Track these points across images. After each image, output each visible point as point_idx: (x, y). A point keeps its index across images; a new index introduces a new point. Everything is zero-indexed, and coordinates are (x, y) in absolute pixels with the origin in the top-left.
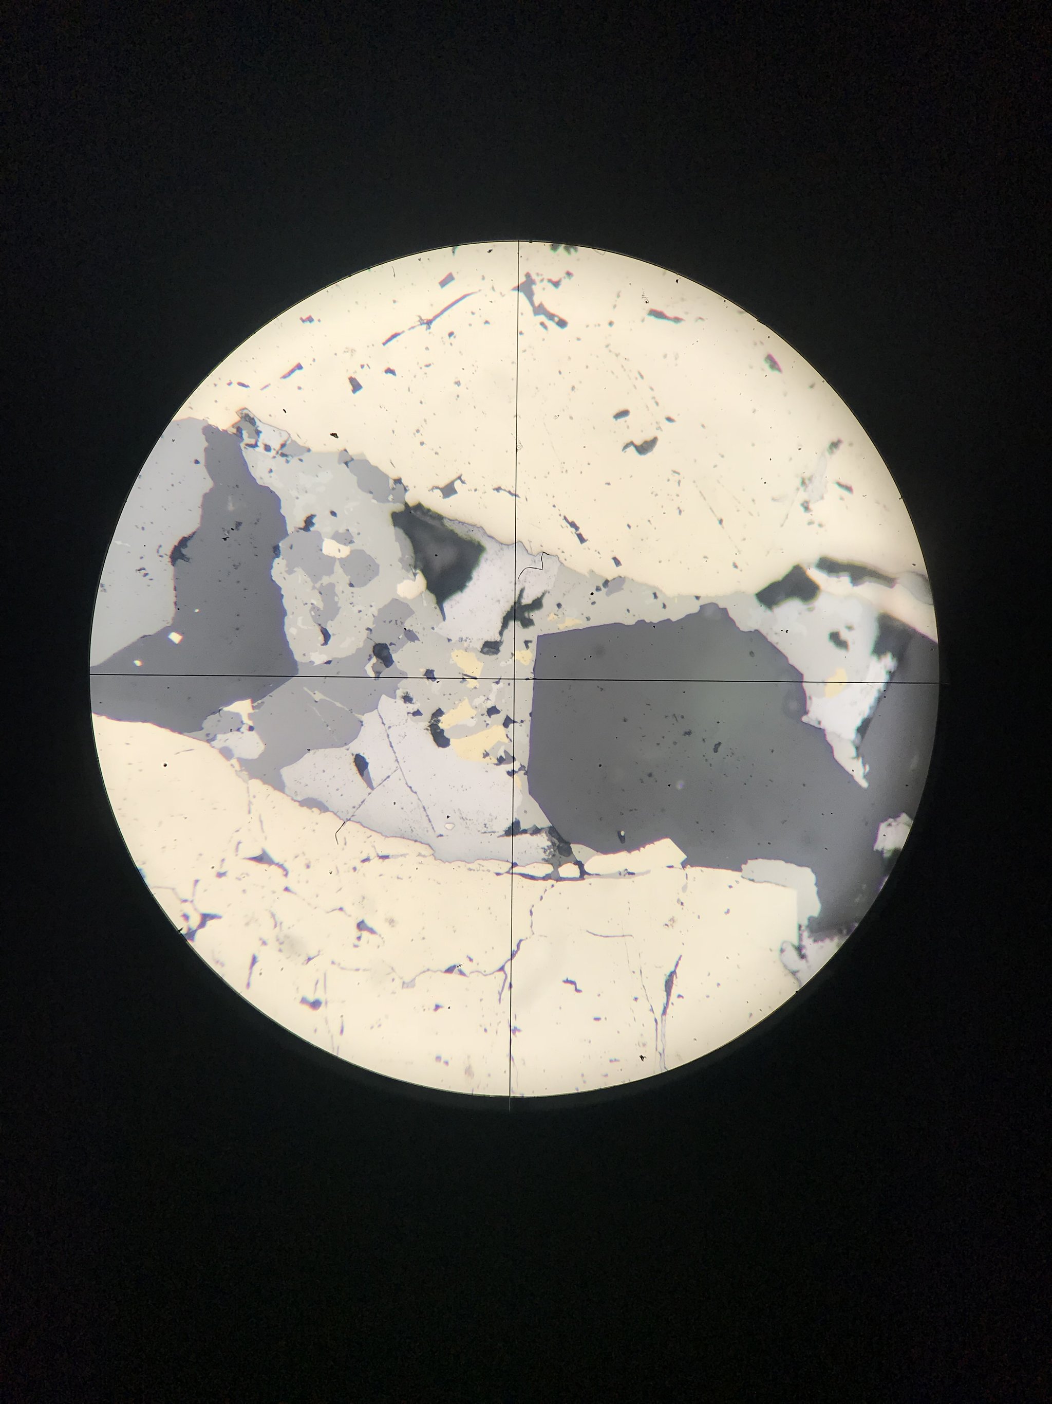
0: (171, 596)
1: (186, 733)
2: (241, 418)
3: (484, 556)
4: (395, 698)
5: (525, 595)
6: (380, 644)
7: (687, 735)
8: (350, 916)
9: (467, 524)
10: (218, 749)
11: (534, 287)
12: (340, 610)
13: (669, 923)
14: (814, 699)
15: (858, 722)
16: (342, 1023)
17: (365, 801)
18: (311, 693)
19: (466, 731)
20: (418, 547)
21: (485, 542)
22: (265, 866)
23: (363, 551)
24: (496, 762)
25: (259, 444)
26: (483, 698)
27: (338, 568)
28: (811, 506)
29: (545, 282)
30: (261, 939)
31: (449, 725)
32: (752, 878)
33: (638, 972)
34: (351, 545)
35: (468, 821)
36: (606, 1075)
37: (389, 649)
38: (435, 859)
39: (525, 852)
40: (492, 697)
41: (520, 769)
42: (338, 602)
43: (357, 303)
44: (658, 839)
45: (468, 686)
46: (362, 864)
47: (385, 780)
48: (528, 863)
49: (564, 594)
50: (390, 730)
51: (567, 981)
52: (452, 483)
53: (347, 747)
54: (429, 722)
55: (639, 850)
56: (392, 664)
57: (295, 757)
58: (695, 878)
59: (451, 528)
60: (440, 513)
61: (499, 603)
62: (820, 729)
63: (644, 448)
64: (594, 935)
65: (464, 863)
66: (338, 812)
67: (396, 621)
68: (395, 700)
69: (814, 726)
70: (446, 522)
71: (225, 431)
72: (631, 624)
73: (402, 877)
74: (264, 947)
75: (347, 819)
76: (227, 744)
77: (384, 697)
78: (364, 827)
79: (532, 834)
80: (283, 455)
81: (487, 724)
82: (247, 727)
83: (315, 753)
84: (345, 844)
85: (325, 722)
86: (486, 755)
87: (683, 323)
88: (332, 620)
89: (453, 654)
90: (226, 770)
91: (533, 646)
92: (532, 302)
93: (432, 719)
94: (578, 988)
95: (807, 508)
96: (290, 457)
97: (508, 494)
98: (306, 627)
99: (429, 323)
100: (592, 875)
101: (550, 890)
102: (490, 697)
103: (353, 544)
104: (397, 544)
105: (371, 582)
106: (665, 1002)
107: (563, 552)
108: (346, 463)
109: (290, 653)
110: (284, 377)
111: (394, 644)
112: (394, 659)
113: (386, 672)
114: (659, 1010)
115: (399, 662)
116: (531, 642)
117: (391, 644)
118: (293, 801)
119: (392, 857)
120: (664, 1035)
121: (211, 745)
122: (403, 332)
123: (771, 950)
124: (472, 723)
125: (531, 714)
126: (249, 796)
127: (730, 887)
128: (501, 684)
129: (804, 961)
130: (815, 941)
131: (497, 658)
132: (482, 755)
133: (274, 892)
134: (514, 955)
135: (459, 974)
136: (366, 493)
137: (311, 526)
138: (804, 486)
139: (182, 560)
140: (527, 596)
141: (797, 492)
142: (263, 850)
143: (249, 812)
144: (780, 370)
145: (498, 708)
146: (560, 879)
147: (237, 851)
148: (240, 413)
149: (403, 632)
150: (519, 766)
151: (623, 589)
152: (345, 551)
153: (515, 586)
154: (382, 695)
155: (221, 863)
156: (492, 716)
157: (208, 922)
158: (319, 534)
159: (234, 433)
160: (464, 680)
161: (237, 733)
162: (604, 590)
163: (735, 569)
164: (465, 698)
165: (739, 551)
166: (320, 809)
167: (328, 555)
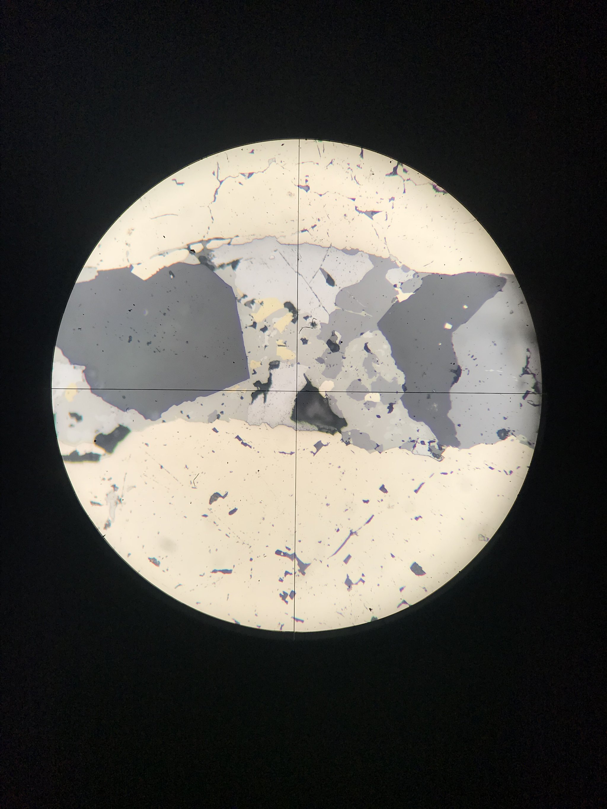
0: (456, 348)
1: (431, 274)
2: (442, 455)
3: (290, 415)
4: (321, 324)
5: (263, 399)
6: (337, 352)
7: (149, 341)
8: (315, 193)
9: (304, 430)
11: (299, 568)
12: (362, 365)
13: (131, 231)
14: (81, 380)
17: (323, 261)
18: (367, 314)
19: (278, 314)
20: (328, 410)
21: (293, 423)
22: (369, 210)
23: (357, 400)
24: (255, 301)
25: (428, 444)
26: (272, 335)
27: (369, 387)
28: (112, 488)
29: (293, 572)
30: (361, 168)
31: (287, 316)
32: (91, 269)
35: (262, 263)
37: (331, 350)
38: (275, 236)
39: (225, 253)
40: (267, 338)
42: (365, 368)
44: (150, 278)
45: (282, 340)
46: (316, 224)
47: (315, 275)
48: (221, 247)
49: (241, 405)
50: (319, 304)
51: (182, 184)
52: (318, 451)
53: (341, 289)
54: (298, 314)
55: (160, 269)
56: (327, 342)
57: (368, 275)
58: (123, 261)
62: (74, 364)
63: (215, 497)
64: (173, 214)
65: (259, 237)
66: (337, 251)
67: (330, 367)
68: (321, 322)
69: (78, 365)
70: (317, 429)
71: (448, 446)
72: (198, 398)
73: (292, 222)
74: (358, 164)
75: (331, 248)
76: (406, 274)
77: (327, 322)
78: (320, 246)
79: (224, 264)
80: (413, 441)
81: (265, 321)
82: (398, 286)
83: (358, 281)
84: (328, 233)
85: (356, 300)
86: (262, 303)
87: (212, 571)
88: (366, 358)
90: (404, 259)
91: (251, 372)
92: (298, 560)
94: (175, 182)
95: (114, 486)
97: (286, 452)
98: (379, 350)
99: (352, 533)
100: (183, 248)
101: (205, 234)
102: (268, 336)
103: (364, 403)
104: (340, 410)
105: (350, 385)
107: (247, 428)
108: (378, 446)
109: (384, 334)
110: (423, 484)
111: (328, 353)
112: (327, 345)
113: (329, 337)
115: (324, 344)
116: (253, 374)
117: (330, 353)
118: (363, 251)
119: (299, 231)
121: (415, 271)
122: (364, 525)
124: (275, 320)
125: (242, 332)
126: (387, 248)
127: (101, 261)
128: (264, 346)
131: (269, 360)
132: (264, 303)
133: (360, 196)
134: (216, 192)
135: (245, 173)
136: (364, 433)
137: (389, 406)
138: (119, 499)
139: (455, 370)
140: (261, 399)
141: (122, 494)
142: (372, 219)
143: (385, 238)
144: (149, 559)
145: (262, 332)
146: (201, 242)
147: (386, 215)
148: (442, 458)
149: (325, 362)
150: (241, 301)
151: (208, 416)
152: (368, 397)
153: (269, 404)
154: (329, 323)
155: (394, 206)
156: (264, 326)
157: (392, 171)
158: (384, 404)
159: (443, 446)
160: (285, 343)
161: (402, 282)
162: (219, 413)
163: (147, 443)
164: (282, 333)
165: (147, 453)
166: (347, 250)
167: (376, 394)
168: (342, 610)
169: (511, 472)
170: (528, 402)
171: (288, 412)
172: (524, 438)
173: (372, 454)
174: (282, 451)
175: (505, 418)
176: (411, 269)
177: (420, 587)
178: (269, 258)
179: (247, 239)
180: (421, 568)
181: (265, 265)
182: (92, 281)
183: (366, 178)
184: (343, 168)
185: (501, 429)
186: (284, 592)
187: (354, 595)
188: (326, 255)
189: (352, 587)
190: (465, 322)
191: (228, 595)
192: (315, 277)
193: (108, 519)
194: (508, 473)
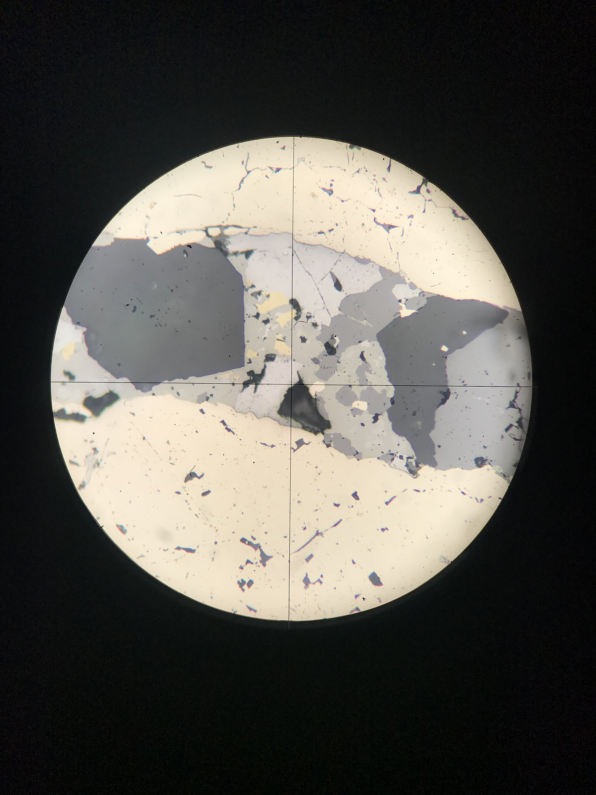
0: (448, 371)
1: (436, 295)
2: (417, 473)
3: (278, 409)
4: (322, 325)
5: (254, 389)
6: (333, 355)
7: (153, 315)
8: (338, 198)
12: (355, 372)
13: (154, 205)
14: (81, 341)
17: (334, 264)
18: (368, 324)
19: (281, 309)
20: (315, 410)
21: (278, 416)
22: (388, 223)
24: (262, 293)
25: (406, 459)
26: (273, 329)
27: (358, 395)
28: (93, 451)
29: (254, 563)
30: (386, 181)
31: (290, 312)
32: (108, 234)
34: (353, 408)
37: (327, 352)
38: (292, 233)
39: (241, 242)
40: (267, 330)
44: (164, 254)
45: (281, 335)
46: (333, 228)
48: (238, 235)
49: (231, 391)
50: (324, 306)
51: (210, 167)
52: (298, 447)
53: (347, 295)
54: (301, 313)
55: (175, 246)
56: (325, 344)
57: (375, 288)
58: (141, 232)
59: (298, 423)
61: (268, 383)
62: (76, 325)
63: (191, 476)
64: (196, 195)
65: (275, 232)
66: (349, 257)
67: (324, 369)
68: (322, 324)
69: (79, 325)
70: (301, 426)
71: (425, 464)
72: (191, 377)
73: (310, 222)
74: (384, 177)
75: (344, 254)
76: (413, 291)
77: (328, 325)
78: (333, 250)
79: (238, 251)
80: (392, 454)
81: (269, 314)
82: (402, 301)
83: (364, 290)
84: (343, 239)
85: (360, 308)
86: (268, 296)
87: (176, 547)
88: (360, 366)
90: (412, 276)
91: (247, 361)
92: (261, 550)
94: (204, 164)
95: (95, 449)
96: (388, 453)
97: (267, 444)
98: (374, 360)
99: (318, 534)
100: (201, 230)
101: (225, 219)
102: (269, 329)
103: (351, 409)
104: (327, 412)
105: (340, 389)
107: (234, 415)
108: (357, 453)
109: (381, 345)
110: (395, 497)
111: (324, 355)
112: (324, 347)
113: (327, 339)
115: (321, 346)
116: (248, 363)
117: (326, 355)
118: (374, 261)
119: (316, 232)
121: (422, 290)
122: (331, 528)
124: (278, 314)
125: (244, 321)
126: (399, 263)
127: (120, 229)
128: (263, 337)
131: (266, 352)
132: (270, 296)
133: (381, 208)
134: (242, 181)
135: (274, 168)
136: (346, 438)
137: (374, 416)
138: (98, 462)
139: (444, 392)
140: (252, 389)
141: (101, 459)
142: (389, 232)
143: (398, 253)
144: (117, 526)
145: (263, 324)
146: (219, 226)
147: (403, 231)
148: (417, 475)
149: (320, 363)
150: (249, 291)
151: (198, 396)
152: (355, 405)
153: (259, 395)
154: (330, 326)
155: (411, 223)
156: (267, 319)
157: (416, 189)
158: (370, 413)
159: (420, 464)
160: (284, 338)
161: (407, 298)
162: (208, 395)
163: (133, 412)
164: (283, 328)
165: (132, 423)
166: (359, 258)
167: (364, 402)
168: (296, 606)
169: (482, 500)
170: (510, 435)
171: (275, 406)
172: (499, 469)
173: (350, 460)
174: (263, 443)
175: (485, 447)
176: (417, 287)
177: (375, 597)
178: (283, 254)
179: (264, 231)
180: (379, 578)
181: (278, 259)
182: (107, 247)
183: (389, 192)
184: (369, 179)
185: (478, 456)
186: (242, 580)
187: (310, 594)
188: (338, 260)
189: (309, 586)
190: (462, 348)
191: (188, 573)
192: (324, 279)
193: (84, 480)
194: (479, 501)
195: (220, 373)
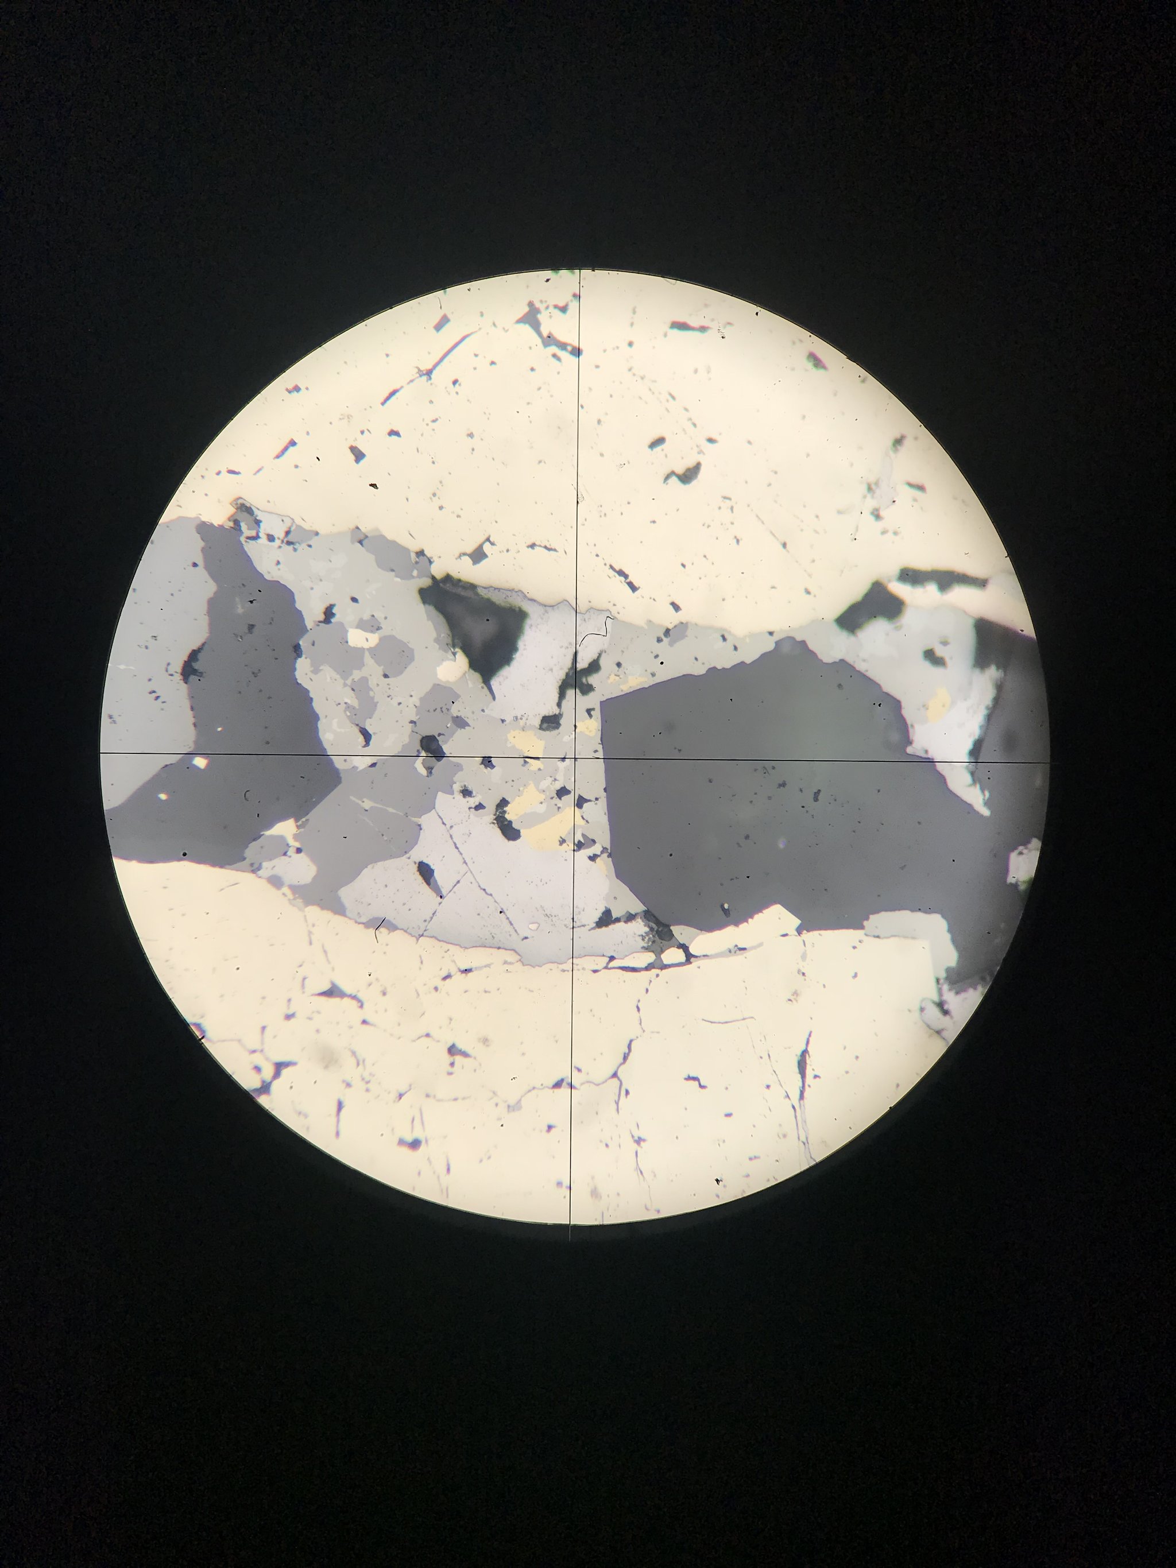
0: (189, 717)
1: (227, 866)
2: (237, 509)
3: (528, 622)
4: (452, 793)
5: (579, 658)
6: (426, 736)
7: (781, 787)
8: (438, 1041)
9: (507, 590)
10: (265, 879)
11: (539, 316)
12: (379, 705)
13: (792, 998)
14: (917, 727)
15: (969, 745)
16: (448, 1161)
17: (437, 912)
18: (360, 802)
19: (535, 819)
20: (453, 623)
21: (526, 607)
22: (337, 1000)
23: (393, 636)
24: (574, 847)
25: (261, 535)
26: (550, 780)
27: (368, 659)
28: (882, 513)
29: (551, 309)
30: (344, 1081)
31: (517, 815)
32: (876, 934)
33: (766, 1057)
34: (378, 631)
35: (554, 919)
36: (748, 1176)
37: (438, 740)
38: (523, 965)
39: (622, 942)
40: (560, 777)
41: (602, 852)
42: (374, 696)
43: (346, 363)
44: (767, 906)
45: (532, 768)
46: (443, 983)
47: (455, 885)
48: (627, 954)
49: (623, 652)
50: (453, 829)
51: (689, 1078)
52: (481, 547)
53: (408, 855)
54: (495, 815)
55: (747, 922)
56: (443, 756)
57: (352, 877)
58: (813, 944)
59: (486, 597)
60: (472, 582)
61: (552, 672)
62: (928, 758)
63: (688, 476)
64: (712, 1022)
66: (408, 928)
67: (442, 708)
68: (453, 796)
69: (921, 757)
70: (480, 591)
71: (221, 527)
72: (701, 674)
73: (489, 990)
74: (348, 1090)
75: (419, 935)
76: (275, 871)
77: (440, 793)
78: (440, 941)
79: (626, 922)
80: (289, 543)
81: (559, 808)
82: (295, 849)
83: (373, 867)
84: (422, 962)
85: (379, 831)
86: (562, 841)
87: (709, 332)
88: (370, 718)
89: (510, 736)
90: (279, 900)
91: (597, 714)
92: (540, 334)
93: (496, 811)
94: (702, 1084)
95: (878, 517)
96: (297, 544)
97: (544, 550)
98: (343, 730)
99: (429, 373)
100: (699, 957)
101: (655, 981)
102: (557, 778)
103: (381, 630)
104: (430, 623)
105: (407, 669)
106: (801, 1084)
107: (614, 605)
108: (361, 542)
109: (330, 761)
110: (278, 457)
111: (443, 735)
112: (445, 751)
113: (439, 766)
114: (795, 1095)
115: (451, 753)
116: (593, 709)
117: (440, 735)
118: (357, 924)
119: (476, 970)
120: (805, 1122)
121: (257, 876)
122: (402, 387)
123: (910, 1011)
124: (542, 809)
125: (605, 790)
126: (307, 926)
127: (854, 948)
128: (567, 761)
129: (947, 1018)
130: (957, 993)
131: (559, 733)
132: (559, 843)
133: (351, 1027)
134: (625, 1058)
135: (568, 1088)
136: (388, 571)
137: (332, 618)
138: (871, 492)
139: (195, 675)
140: (582, 659)
141: (864, 500)
142: (332, 983)
143: (311, 943)
144: (826, 365)
145: (568, 788)
146: (665, 967)
147: (303, 988)
148: (235, 504)
149: (451, 719)
150: (601, 849)
151: (687, 636)
152: (374, 639)
153: (567, 647)
154: (438, 792)
155: (287, 1004)
156: (562, 798)
157: (283, 1071)
158: (341, 625)
159: (232, 528)
160: (525, 762)
161: (284, 857)
162: (666, 640)
163: (808, 595)
164: (530, 782)
165: (809, 574)
166: (388, 928)
167: (355, 646)
171: (534, 628)
173: (375, 527)
174: (552, 552)
178: (539, 925)
179: (577, 965)
181: (548, 914)
182: (877, 911)
183: (336, 1061)
184: (380, 1083)
188: (429, 922)
190: (166, 766)
193: (895, 459)
195: (646, 686)
